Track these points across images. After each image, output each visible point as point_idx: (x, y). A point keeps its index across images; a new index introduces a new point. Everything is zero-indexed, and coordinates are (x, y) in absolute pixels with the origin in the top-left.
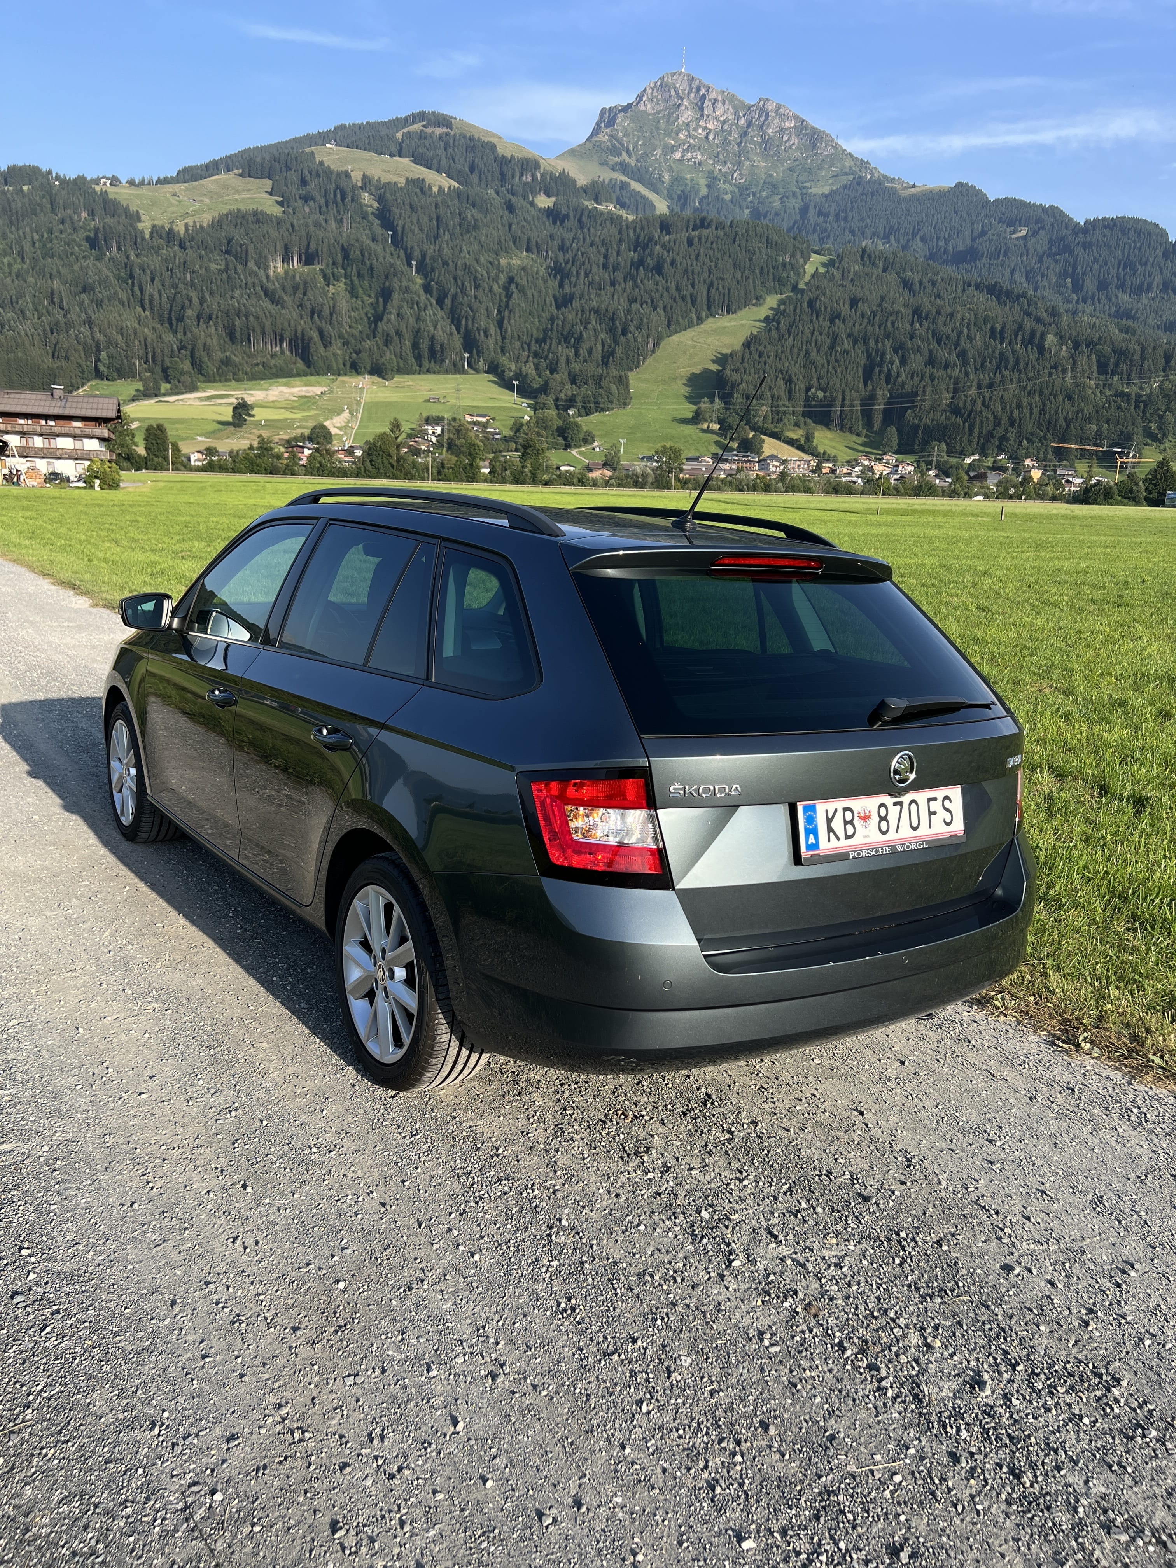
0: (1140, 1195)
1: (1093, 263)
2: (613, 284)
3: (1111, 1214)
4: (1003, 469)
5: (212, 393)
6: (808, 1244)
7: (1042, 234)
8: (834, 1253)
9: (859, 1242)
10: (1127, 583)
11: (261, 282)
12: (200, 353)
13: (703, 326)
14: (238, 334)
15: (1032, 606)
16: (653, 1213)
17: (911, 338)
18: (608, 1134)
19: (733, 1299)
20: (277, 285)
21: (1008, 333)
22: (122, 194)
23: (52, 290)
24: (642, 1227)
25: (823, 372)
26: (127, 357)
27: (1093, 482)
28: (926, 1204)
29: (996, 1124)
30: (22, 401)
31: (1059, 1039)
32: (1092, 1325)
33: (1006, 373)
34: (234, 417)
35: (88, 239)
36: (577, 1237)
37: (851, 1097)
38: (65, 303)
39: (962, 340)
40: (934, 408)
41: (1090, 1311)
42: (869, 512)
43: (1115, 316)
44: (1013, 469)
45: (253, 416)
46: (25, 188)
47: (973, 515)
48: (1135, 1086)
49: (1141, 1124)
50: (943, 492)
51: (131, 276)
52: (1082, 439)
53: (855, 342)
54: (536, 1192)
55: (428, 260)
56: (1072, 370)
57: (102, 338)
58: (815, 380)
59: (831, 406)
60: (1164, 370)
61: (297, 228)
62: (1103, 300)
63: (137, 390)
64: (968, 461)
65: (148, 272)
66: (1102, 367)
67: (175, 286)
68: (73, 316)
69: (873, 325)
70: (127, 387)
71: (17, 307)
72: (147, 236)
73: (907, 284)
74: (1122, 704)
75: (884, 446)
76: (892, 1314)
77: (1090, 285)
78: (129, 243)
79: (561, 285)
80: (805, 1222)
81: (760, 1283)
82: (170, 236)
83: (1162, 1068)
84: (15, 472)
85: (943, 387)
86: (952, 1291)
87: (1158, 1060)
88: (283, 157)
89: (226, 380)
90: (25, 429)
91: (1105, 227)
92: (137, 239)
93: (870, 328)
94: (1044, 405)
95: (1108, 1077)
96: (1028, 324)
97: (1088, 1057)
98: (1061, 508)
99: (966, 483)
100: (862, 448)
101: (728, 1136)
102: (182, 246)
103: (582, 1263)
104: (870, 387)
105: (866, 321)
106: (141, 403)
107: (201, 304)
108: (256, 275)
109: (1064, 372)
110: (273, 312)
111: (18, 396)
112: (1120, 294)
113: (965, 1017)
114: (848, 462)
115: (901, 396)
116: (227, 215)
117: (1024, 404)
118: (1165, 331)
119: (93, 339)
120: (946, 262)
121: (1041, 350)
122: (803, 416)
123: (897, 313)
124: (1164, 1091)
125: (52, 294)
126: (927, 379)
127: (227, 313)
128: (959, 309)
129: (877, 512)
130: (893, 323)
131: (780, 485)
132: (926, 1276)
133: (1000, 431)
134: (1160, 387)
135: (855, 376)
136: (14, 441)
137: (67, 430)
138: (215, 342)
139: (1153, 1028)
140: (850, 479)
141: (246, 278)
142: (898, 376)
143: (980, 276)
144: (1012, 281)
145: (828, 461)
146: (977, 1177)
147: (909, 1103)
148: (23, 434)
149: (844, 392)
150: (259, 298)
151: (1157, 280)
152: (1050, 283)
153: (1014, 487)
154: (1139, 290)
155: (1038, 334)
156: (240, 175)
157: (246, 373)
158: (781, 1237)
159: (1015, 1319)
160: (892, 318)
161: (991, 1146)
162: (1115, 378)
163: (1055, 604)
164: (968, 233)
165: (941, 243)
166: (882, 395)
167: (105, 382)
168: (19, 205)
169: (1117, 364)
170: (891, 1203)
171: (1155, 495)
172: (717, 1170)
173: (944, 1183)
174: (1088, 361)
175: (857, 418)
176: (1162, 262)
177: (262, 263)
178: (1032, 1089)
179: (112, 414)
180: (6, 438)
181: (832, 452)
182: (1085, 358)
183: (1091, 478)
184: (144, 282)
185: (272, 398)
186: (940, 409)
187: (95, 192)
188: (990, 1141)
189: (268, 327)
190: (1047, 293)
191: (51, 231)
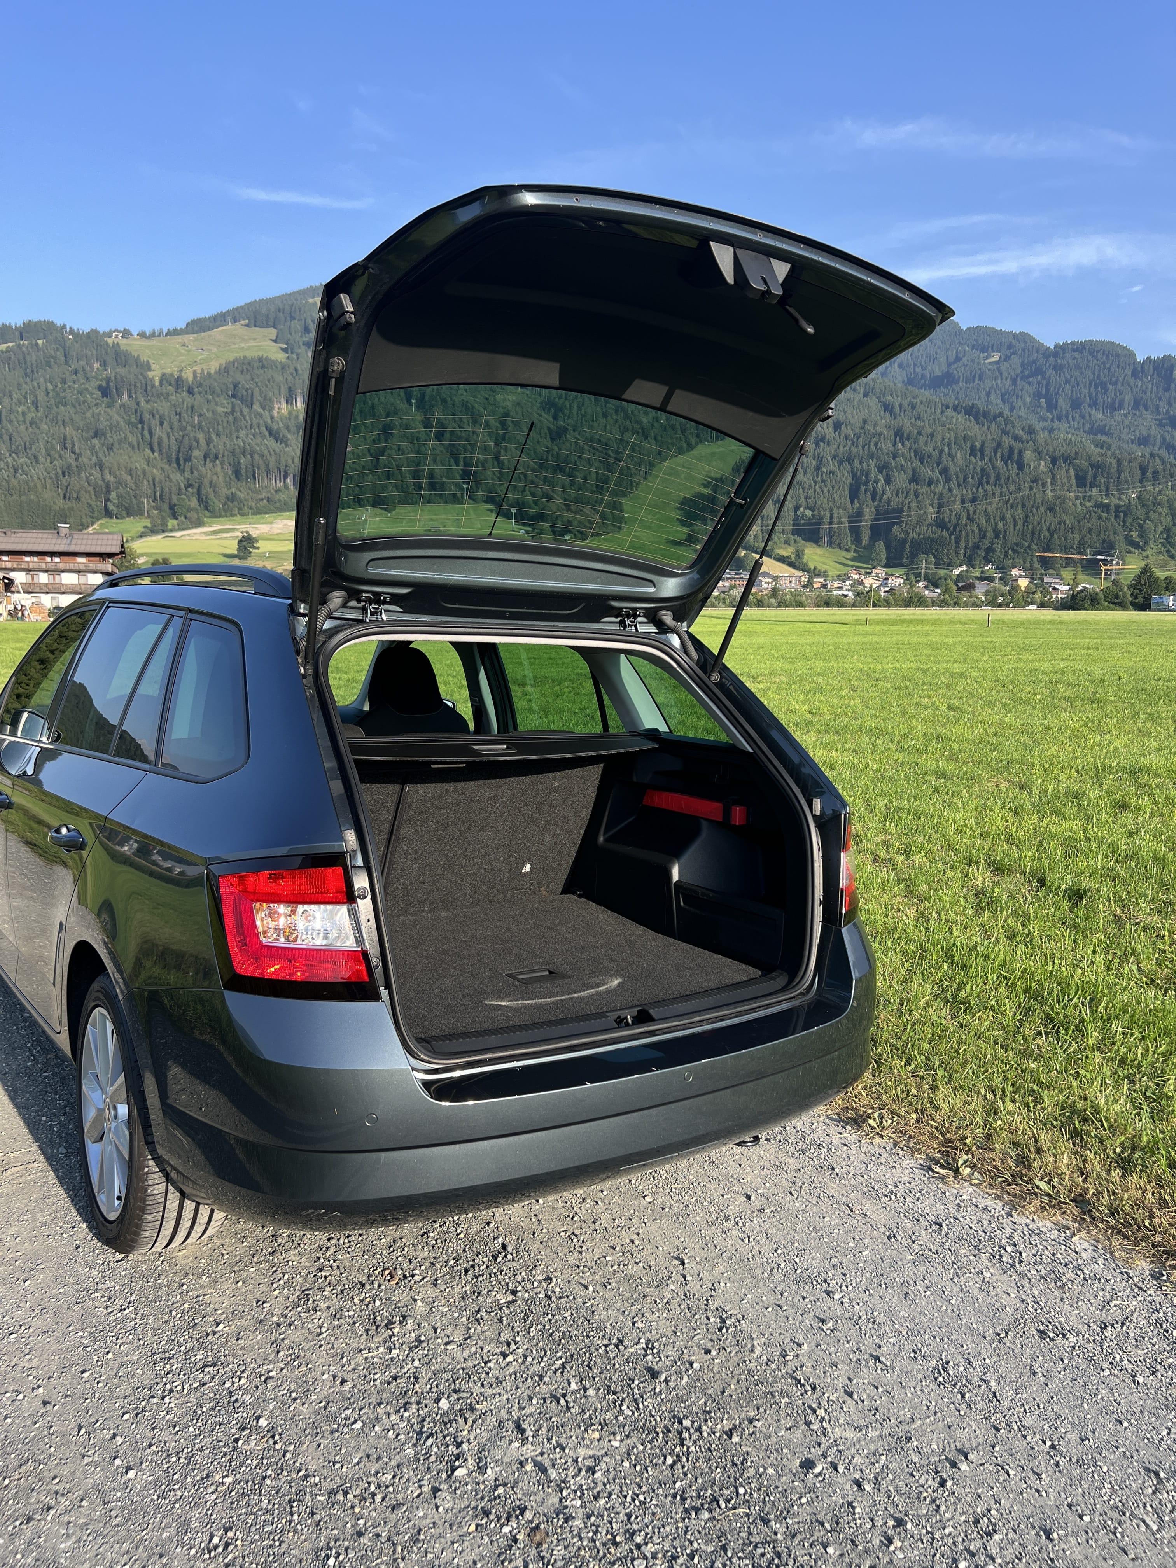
0: (995, 1358)
1: (1065, 384)
2: (605, 416)
3: (955, 1385)
4: (990, 579)
5: (217, 527)
6: (562, 1440)
7: (1015, 359)
8: (591, 1453)
9: (628, 1436)
10: (1103, 681)
11: (265, 423)
12: (207, 490)
13: (694, 453)
14: (243, 471)
15: (1004, 705)
16: (379, 1404)
17: (895, 457)
18: (362, 1301)
19: (440, 1523)
20: (281, 425)
21: (988, 451)
22: (133, 346)
23: (65, 436)
24: (358, 1425)
25: (811, 492)
26: (135, 497)
27: (1079, 589)
28: (728, 1379)
29: (840, 1271)
30: (28, 540)
31: (937, 1163)
32: (897, 1543)
33: (988, 488)
34: (239, 549)
35: (100, 388)
36: (271, 1441)
37: (677, 1243)
38: (76, 447)
39: (944, 458)
40: (920, 523)
41: (900, 1523)
42: (858, 623)
43: (1091, 431)
44: (1001, 579)
45: (258, 548)
46: (40, 342)
47: (961, 623)
48: (1016, 1217)
49: (1013, 1266)
50: (933, 602)
51: (141, 421)
52: (1066, 548)
53: (841, 463)
54: (243, 1381)
55: (427, 398)
56: (1052, 484)
57: (112, 479)
58: (803, 499)
59: (819, 524)
60: (1141, 482)
61: (300, 372)
62: (1077, 419)
63: (145, 527)
64: (956, 572)
65: (157, 416)
66: (1081, 481)
67: (183, 429)
68: (84, 460)
69: (857, 446)
70: (134, 525)
71: (30, 453)
72: (157, 384)
73: (887, 408)
74: (1078, 796)
75: (873, 560)
76: (639, 1539)
77: (1063, 404)
78: (139, 391)
79: (555, 418)
80: (568, 1408)
81: (482, 1499)
82: (178, 383)
83: (1048, 1195)
84: (19, 607)
85: (928, 502)
86: (728, 1501)
87: (1043, 1186)
88: (287, 308)
89: (232, 515)
90: (31, 566)
91: (1074, 350)
92: (147, 388)
93: (854, 449)
94: (1027, 516)
95: (985, 1208)
96: (1007, 442)
97: (966, 1184)
98: (1049, 614)
99: (954, 593)
100: (851, 563)
101: (510, 1298)
102: (190, 392)
103: (264, 1478)
104: (857, 505)
105: (849, 443)
106: (149, 539)
107: (208, 445)
108: (261, 416)
109: (1044, 485)
110: (278, 450)
111: (24, 535)
112: (1093, 412)
113: (836, 1140)
114: (839, 576)
115: (887, 512)
116: (233, 362)
117: (1008, 516)
118: (1140, 445)
119: (104, 480)
120: (924, 386)
121: (1020, 466)
122: (793, 534)
123: (880, 434)
124: (1048, 1224)
125: (65, 439)
126: (912, 496)
127: (233, 453)
128: (939, 429)
129: (866, 622)
130: (876, 444)
131: (773, 600)
132: (700, 1481)
133: (986, 543)
134: (1139, 498)
135: (842, 495)
136: (19, 578)
137: (72, 566)
138: (220, 480)
139: (1044, 1148)
140: (841, 592)
141: (251, 419)
142: (883, 494)
143: (957, 398)
144: (988, 402)
145: (818, 576)
146: (801, 1340)
147: (744, 1248)
148: (28, 571)
149: (831, 510)
150: (264, 438)
151: (1128, 398)
152: (1025, 404)
153: (1002, 595)
154: (1111, 408)
155: (1016, 451)
156: (247, 325)
157: (251, 508)
158: (529, 1433)
159: (799, 1537)
160: (874, 440)
161: (829, 1301)
162: (1094, 490)
163: (1027, 702)
164: (943, 360)
165: (919, 370)
166: (869, 512)
167: (114, 520)
168: (34, 358)
169: (1095, 477)
170: (686, 1379)
171: (1140, 600)
172: (480, 1343)
173: (758, 1350)
174: (1066, 475)
175: (846, 534)
176: (1132, 381)
177: (267, 404)
178: (893, 1226)
179: (116, 549)
180: (12, 575)
181: (822, 567)
182: (1064, 471)
183: (1077, 585)
184: (153, 427)
185: (276, 531)
186: (927, 523)
187: (107, 345)
188: (828, 1293)
189: (272, 465)
190: (1022, 413)
191: (64, 382)
